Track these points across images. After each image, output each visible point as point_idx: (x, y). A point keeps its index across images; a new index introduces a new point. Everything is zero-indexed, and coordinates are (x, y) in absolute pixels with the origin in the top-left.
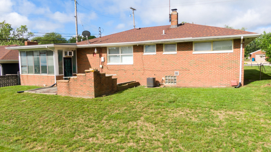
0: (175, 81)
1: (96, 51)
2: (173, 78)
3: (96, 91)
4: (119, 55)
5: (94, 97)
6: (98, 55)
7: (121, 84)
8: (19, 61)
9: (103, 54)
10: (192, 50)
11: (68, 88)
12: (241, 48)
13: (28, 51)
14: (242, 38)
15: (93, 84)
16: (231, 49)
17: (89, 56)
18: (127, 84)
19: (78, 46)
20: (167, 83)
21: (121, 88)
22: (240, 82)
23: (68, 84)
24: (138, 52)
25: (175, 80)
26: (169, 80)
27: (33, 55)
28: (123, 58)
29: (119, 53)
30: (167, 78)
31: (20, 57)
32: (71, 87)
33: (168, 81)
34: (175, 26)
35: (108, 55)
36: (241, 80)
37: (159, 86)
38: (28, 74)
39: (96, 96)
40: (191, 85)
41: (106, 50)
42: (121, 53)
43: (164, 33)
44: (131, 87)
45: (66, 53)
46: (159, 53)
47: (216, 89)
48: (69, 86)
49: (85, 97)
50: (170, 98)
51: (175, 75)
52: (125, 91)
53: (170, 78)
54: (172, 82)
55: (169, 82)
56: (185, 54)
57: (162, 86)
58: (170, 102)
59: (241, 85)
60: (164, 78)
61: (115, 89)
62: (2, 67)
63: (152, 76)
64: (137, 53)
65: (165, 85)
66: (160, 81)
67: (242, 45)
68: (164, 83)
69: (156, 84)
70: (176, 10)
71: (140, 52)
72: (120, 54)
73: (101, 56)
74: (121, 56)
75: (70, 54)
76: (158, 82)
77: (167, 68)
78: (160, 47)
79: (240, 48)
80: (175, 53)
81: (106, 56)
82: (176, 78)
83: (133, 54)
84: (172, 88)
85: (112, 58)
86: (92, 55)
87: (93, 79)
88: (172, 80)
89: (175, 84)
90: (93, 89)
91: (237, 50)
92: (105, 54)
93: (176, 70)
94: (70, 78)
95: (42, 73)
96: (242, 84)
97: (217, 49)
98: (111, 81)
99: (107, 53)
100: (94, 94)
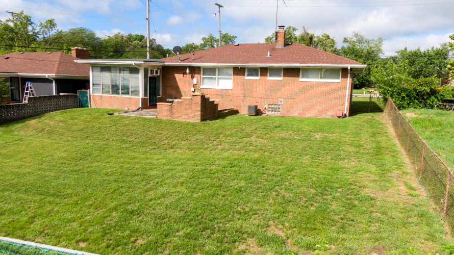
0: (279, 110)
1: (188, 71)
2: (276, 106)
3: (202, 116)
4: (215, 78)
5: (200, 121)
6: (189, 76)
7: (221, 111)
8: (89, 77)
9: (196, 75)
10: (299, 77)
11: (171, 111)
12: (349, 78)
13: (103, 66)
14: (349, 68)
15: (200, 108)
16: (339, 79)
17: (178, 77)
18: (227, 111)
19: (166, 63)
20: (270, 112)
21: (222, 115)
22: (345, 113)
23: (171, 107)
24: (239, 75)
25: (279, 108)
26: (272, 108)
27: (110, 72)
28: (220, 81)
29: (215, 75)
30: (270, 106)
31: (91, 72)
32: (174, 110)
33: (270, 109)
34: (281, 46)
35: (202, 76)
36: (346, 111)
37: (261, 115)
38: (102, 95)
39: (202, 120)
40: (296, 115)
41: (200, 70)
42: (218, 75)
43: (269, 55)
44: (231, 115)
45: (152, 72)
46: (263, 78)
47: (320, 119)
48: (172, 110)
49: (190, 121)
50: (275, 124)
51: (279, 103)
52: (227, 118)
53: (273, 106)
54: (275, 111)
55: (272, 111)
56: (291, 80)
57: (264, 115)
58: (276, 127)
59: (345, 116)
60: (266, 107)
61: (217, 115)
62: (55, 83)
63: (254, 104)
64: (237, 76)
65: (268, 113)
66: (262, 110)
67: (349, 75)
68: (266, 112)
69: (258, 112)
70: (284, 27)
71: (241, 75)
72: (217, 77)
73: (192, 77)
74: (218, 78)
75: (157, 72)
76: (260, 110)
77: (271, 95)
78: (264, 71)
79: (347, 77)
80: (281, 78)
81: (199, 78)
82: (280, 107)
83: (232, 77)
84: (276, 116)
85: (206, 81)
86: (182, 75)
87: (200, 103)
88: (276, 108)
89: (279, 113)
90: (199, 113)
91: (344, 79)
92: (198, 75)
93: (281, 98)
94: (173, 101)
95: (122, 94)
96: (347, 115)
97: (325, 77)
98: (214, 106)
99: (200, 74)
100: (199, 118)
